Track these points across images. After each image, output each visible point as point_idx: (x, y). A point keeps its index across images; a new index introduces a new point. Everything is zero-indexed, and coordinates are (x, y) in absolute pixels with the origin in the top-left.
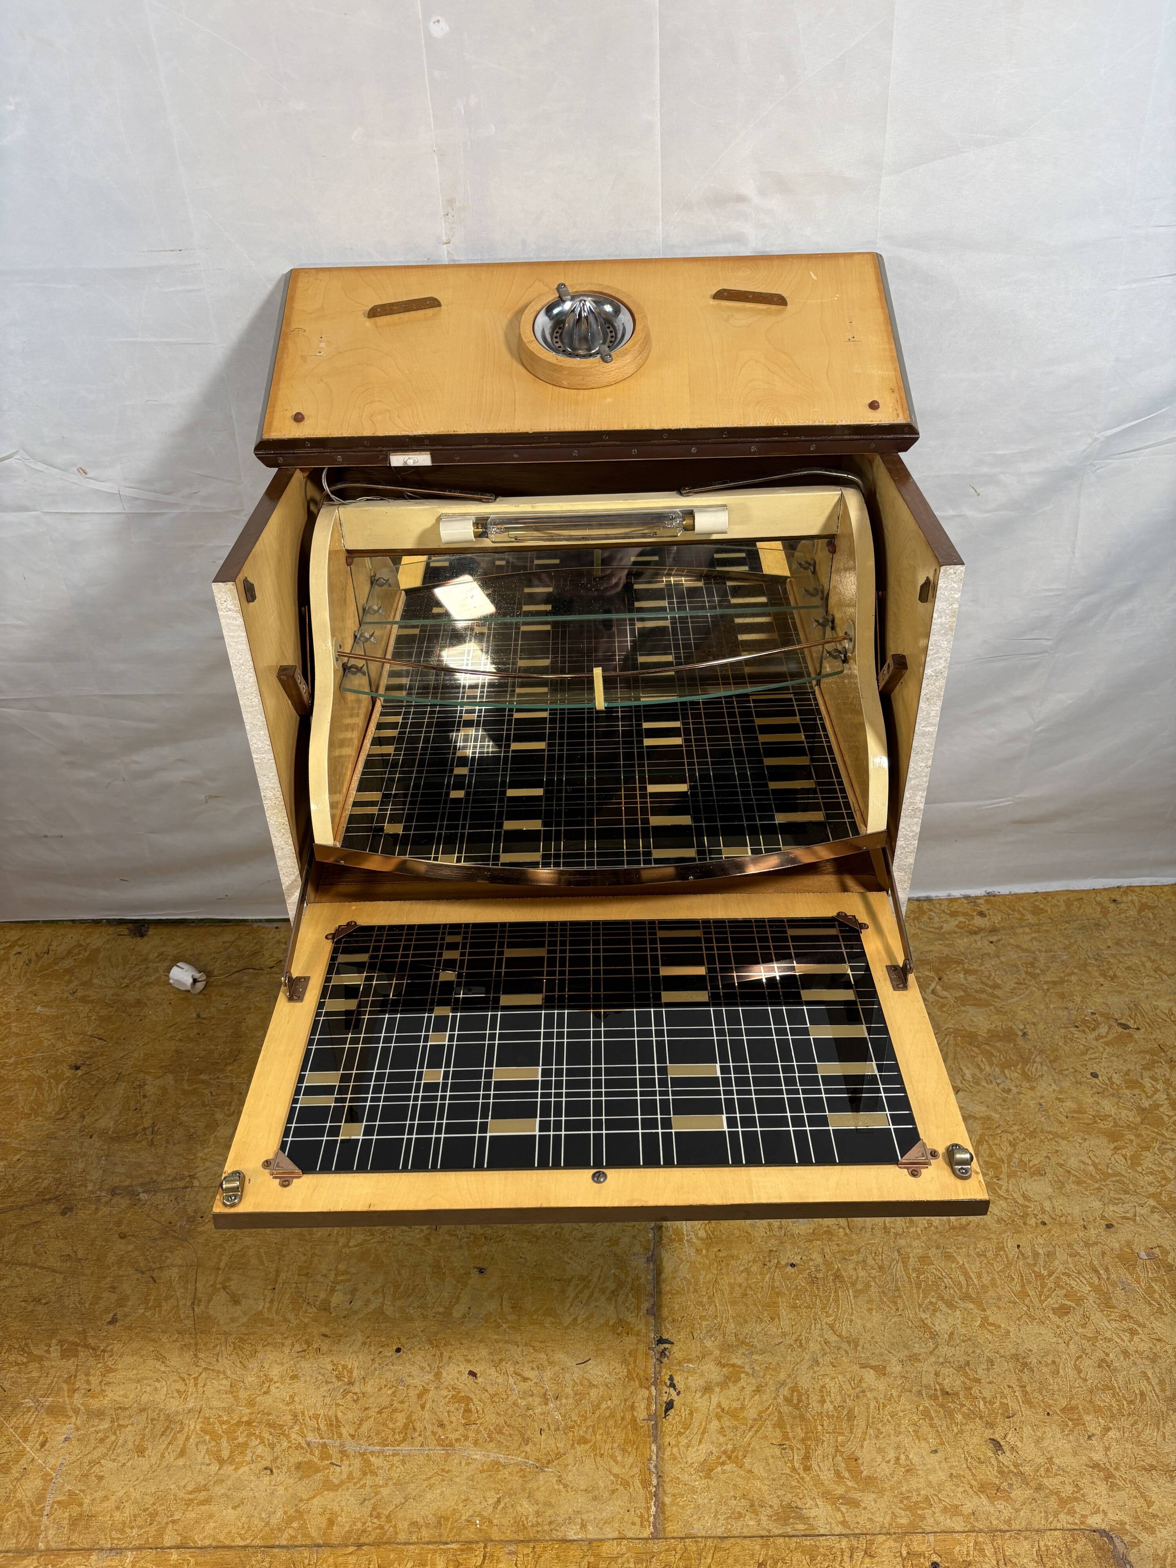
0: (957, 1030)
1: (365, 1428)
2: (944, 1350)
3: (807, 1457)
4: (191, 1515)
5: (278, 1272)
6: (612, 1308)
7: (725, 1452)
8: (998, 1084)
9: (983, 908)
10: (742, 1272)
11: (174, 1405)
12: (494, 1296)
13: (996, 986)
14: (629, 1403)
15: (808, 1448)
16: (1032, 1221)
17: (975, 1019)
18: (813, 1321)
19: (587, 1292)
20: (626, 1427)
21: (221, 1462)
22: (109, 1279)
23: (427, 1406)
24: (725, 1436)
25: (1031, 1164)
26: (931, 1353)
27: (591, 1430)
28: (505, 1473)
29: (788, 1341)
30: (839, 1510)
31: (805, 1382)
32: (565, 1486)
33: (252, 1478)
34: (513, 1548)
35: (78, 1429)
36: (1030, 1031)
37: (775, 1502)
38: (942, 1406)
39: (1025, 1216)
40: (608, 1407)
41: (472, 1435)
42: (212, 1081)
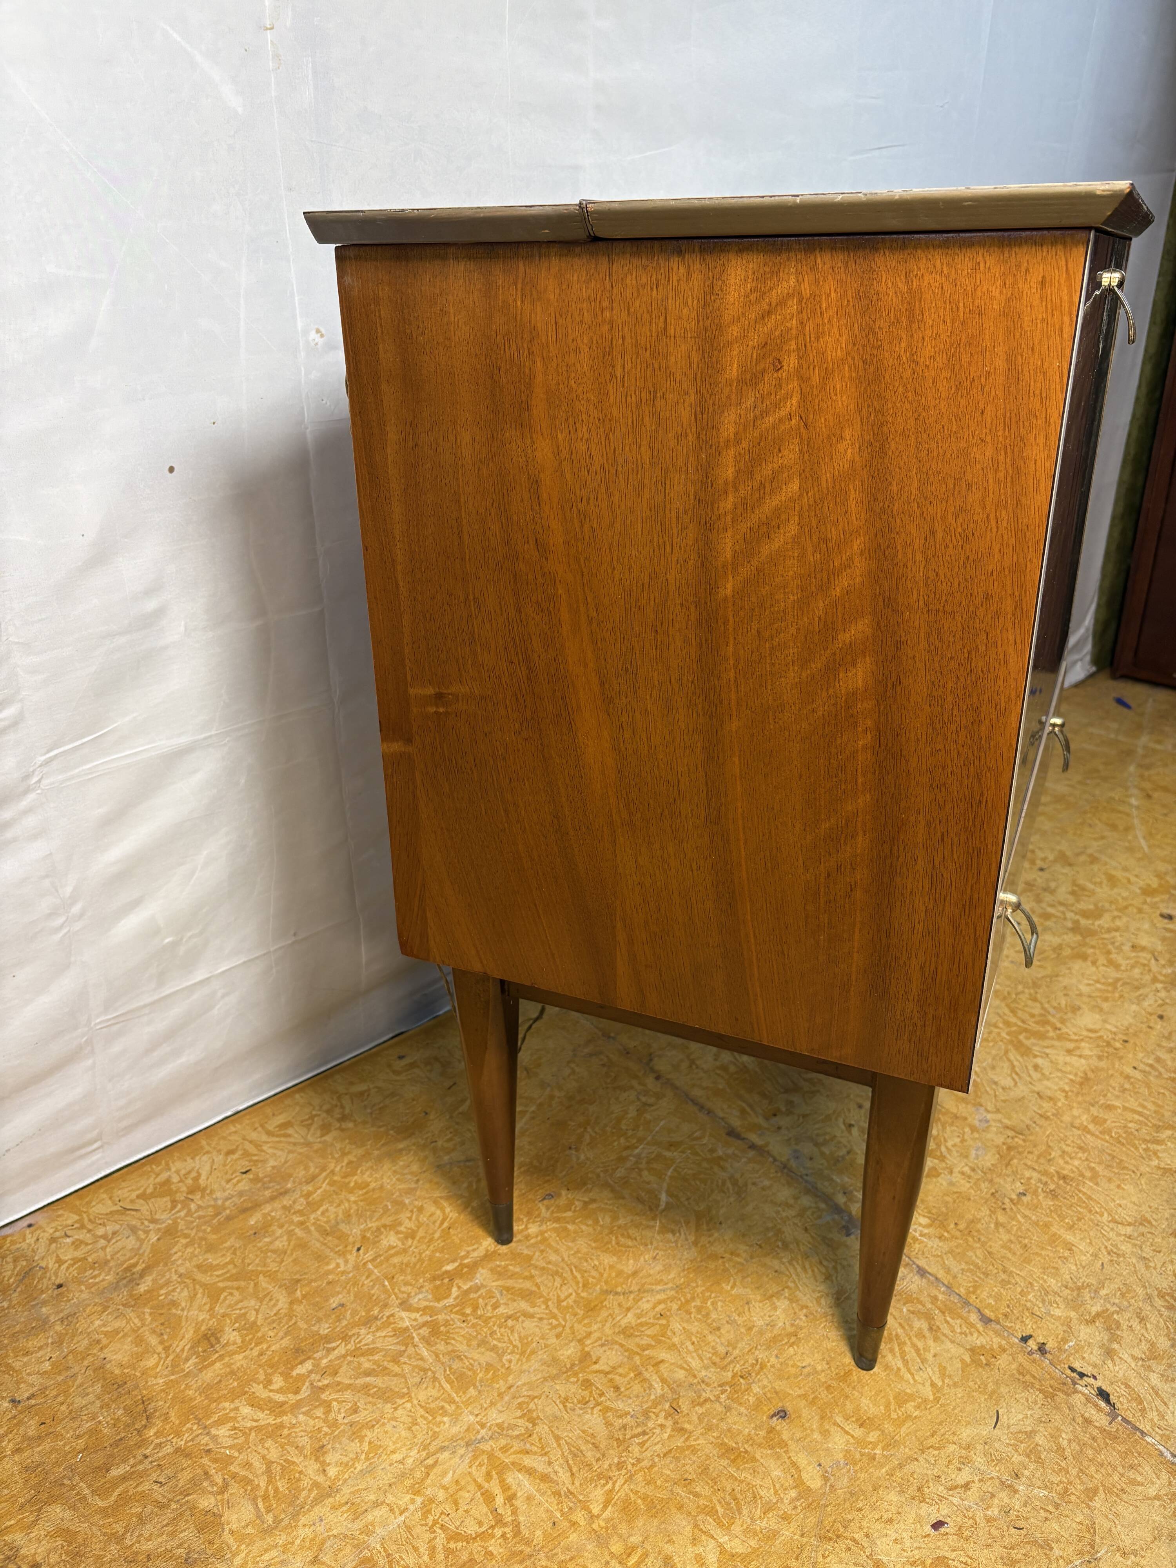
10: (997, 1229)
12: (828, 1431)
14: (1080, 1420)
16: (1118, 1045)
18: (1098, 1228)
20: (1106, 1444)
25: (1063, 1006)
27: (1084, 1477)
29: (1105, 1258)
39: (1109, 1045)
42: (141, 1467)
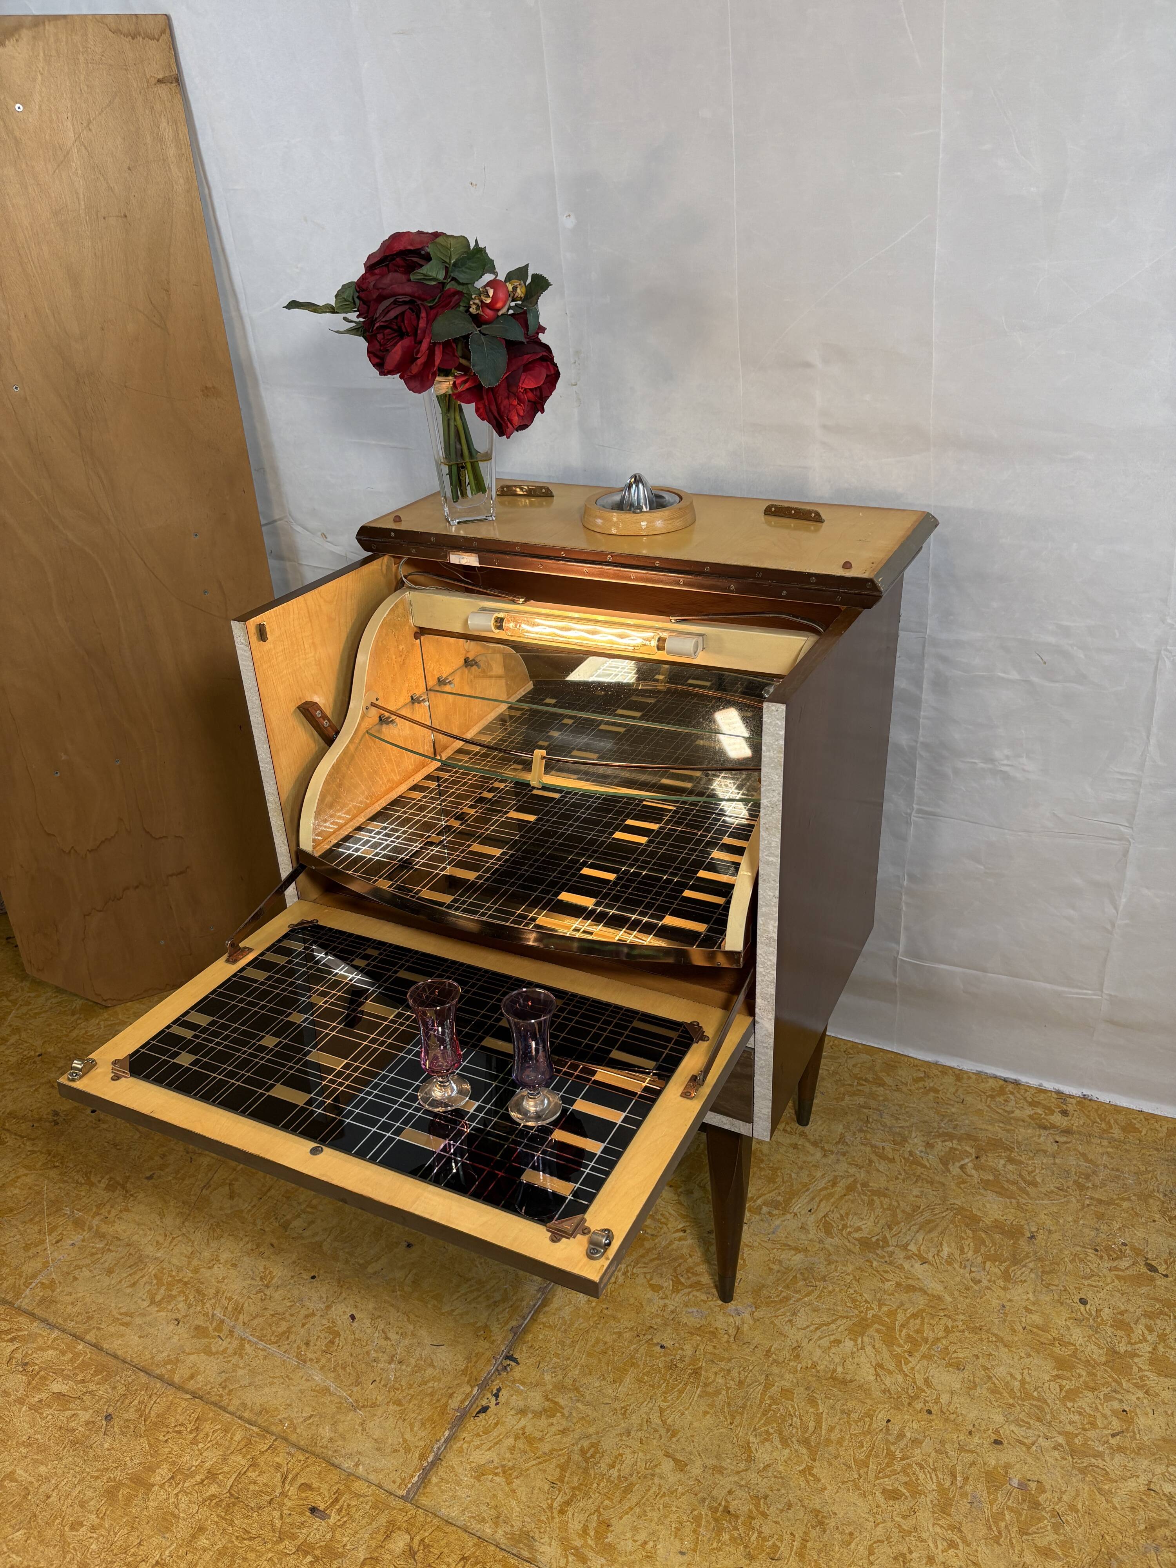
0: (963, 1208)
1: (255, 1322)
2: (753, 1477)
3: (568, 1503)
4: (112, 1329)
5: (271, 1188)
6: (486, 1314)
7: (503, 1466)
8: (971, 1272)
9: (1070, 1108)
10: (615, 1333)
11: (150, 1250)
12: (405, 1268)
13: (1034, 1184)
14: (450, 1391)
15: (574, 1496)
16: (919, 1406)
17: (988, 1205)
18: (648, 1399)
19: (475, 1294)
20: (436, 1408)
21: (153, 1302)
22: (164, 1149)
23: (307, 1326)
24: (512, 1454)
25: (955, 1355)
26: (738, 1473)
27: (409, 1397)
28: (327, 1399)
29: (616, 1405)
30: (566, 1557)
31: (608, 1443)
32: (364, 1430)
33: (164, 1322)
34: (293, 1450)
35: (83, 1241)
36: (1040, 1237)
37: (517, 1524)
38: (716, 1520)
39: (913, 1398)
40: (433, 1387)
41: (323, 1361)
